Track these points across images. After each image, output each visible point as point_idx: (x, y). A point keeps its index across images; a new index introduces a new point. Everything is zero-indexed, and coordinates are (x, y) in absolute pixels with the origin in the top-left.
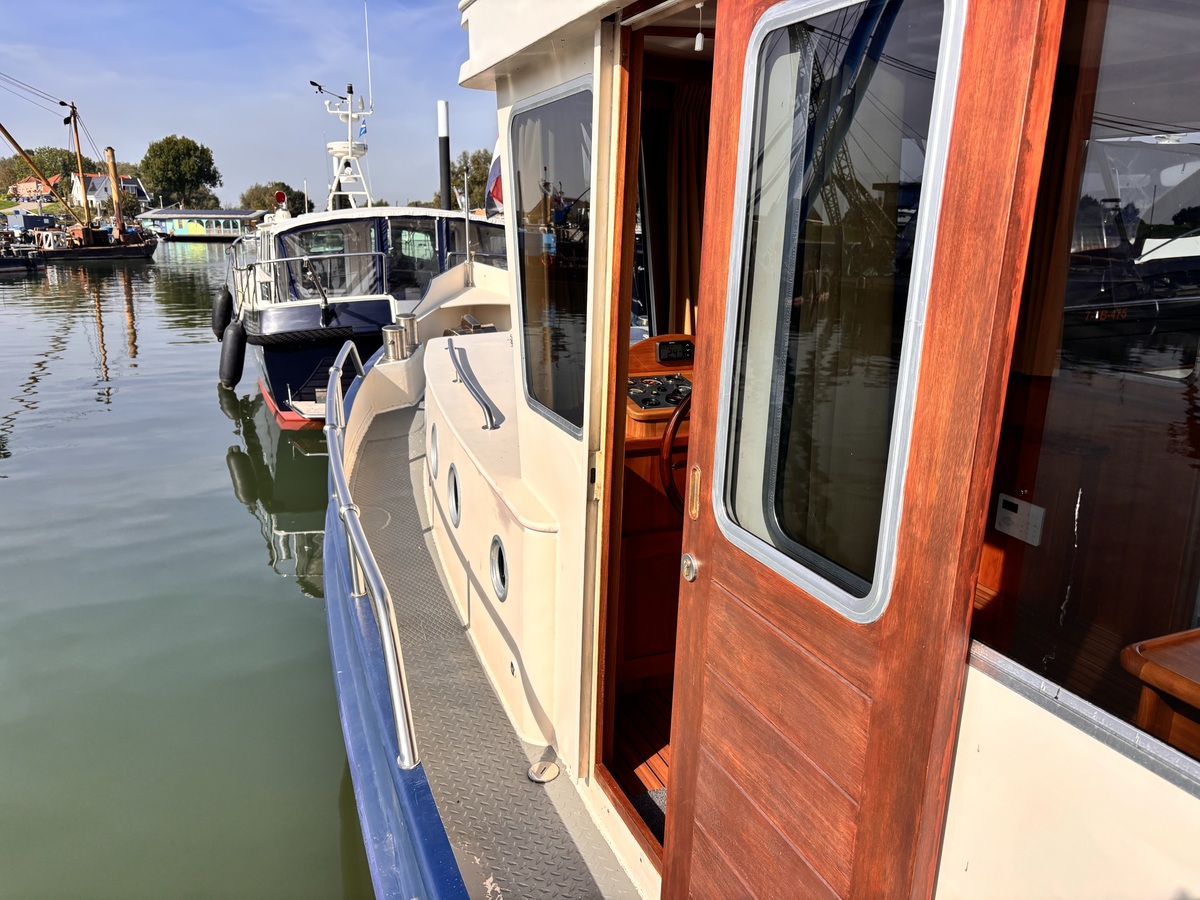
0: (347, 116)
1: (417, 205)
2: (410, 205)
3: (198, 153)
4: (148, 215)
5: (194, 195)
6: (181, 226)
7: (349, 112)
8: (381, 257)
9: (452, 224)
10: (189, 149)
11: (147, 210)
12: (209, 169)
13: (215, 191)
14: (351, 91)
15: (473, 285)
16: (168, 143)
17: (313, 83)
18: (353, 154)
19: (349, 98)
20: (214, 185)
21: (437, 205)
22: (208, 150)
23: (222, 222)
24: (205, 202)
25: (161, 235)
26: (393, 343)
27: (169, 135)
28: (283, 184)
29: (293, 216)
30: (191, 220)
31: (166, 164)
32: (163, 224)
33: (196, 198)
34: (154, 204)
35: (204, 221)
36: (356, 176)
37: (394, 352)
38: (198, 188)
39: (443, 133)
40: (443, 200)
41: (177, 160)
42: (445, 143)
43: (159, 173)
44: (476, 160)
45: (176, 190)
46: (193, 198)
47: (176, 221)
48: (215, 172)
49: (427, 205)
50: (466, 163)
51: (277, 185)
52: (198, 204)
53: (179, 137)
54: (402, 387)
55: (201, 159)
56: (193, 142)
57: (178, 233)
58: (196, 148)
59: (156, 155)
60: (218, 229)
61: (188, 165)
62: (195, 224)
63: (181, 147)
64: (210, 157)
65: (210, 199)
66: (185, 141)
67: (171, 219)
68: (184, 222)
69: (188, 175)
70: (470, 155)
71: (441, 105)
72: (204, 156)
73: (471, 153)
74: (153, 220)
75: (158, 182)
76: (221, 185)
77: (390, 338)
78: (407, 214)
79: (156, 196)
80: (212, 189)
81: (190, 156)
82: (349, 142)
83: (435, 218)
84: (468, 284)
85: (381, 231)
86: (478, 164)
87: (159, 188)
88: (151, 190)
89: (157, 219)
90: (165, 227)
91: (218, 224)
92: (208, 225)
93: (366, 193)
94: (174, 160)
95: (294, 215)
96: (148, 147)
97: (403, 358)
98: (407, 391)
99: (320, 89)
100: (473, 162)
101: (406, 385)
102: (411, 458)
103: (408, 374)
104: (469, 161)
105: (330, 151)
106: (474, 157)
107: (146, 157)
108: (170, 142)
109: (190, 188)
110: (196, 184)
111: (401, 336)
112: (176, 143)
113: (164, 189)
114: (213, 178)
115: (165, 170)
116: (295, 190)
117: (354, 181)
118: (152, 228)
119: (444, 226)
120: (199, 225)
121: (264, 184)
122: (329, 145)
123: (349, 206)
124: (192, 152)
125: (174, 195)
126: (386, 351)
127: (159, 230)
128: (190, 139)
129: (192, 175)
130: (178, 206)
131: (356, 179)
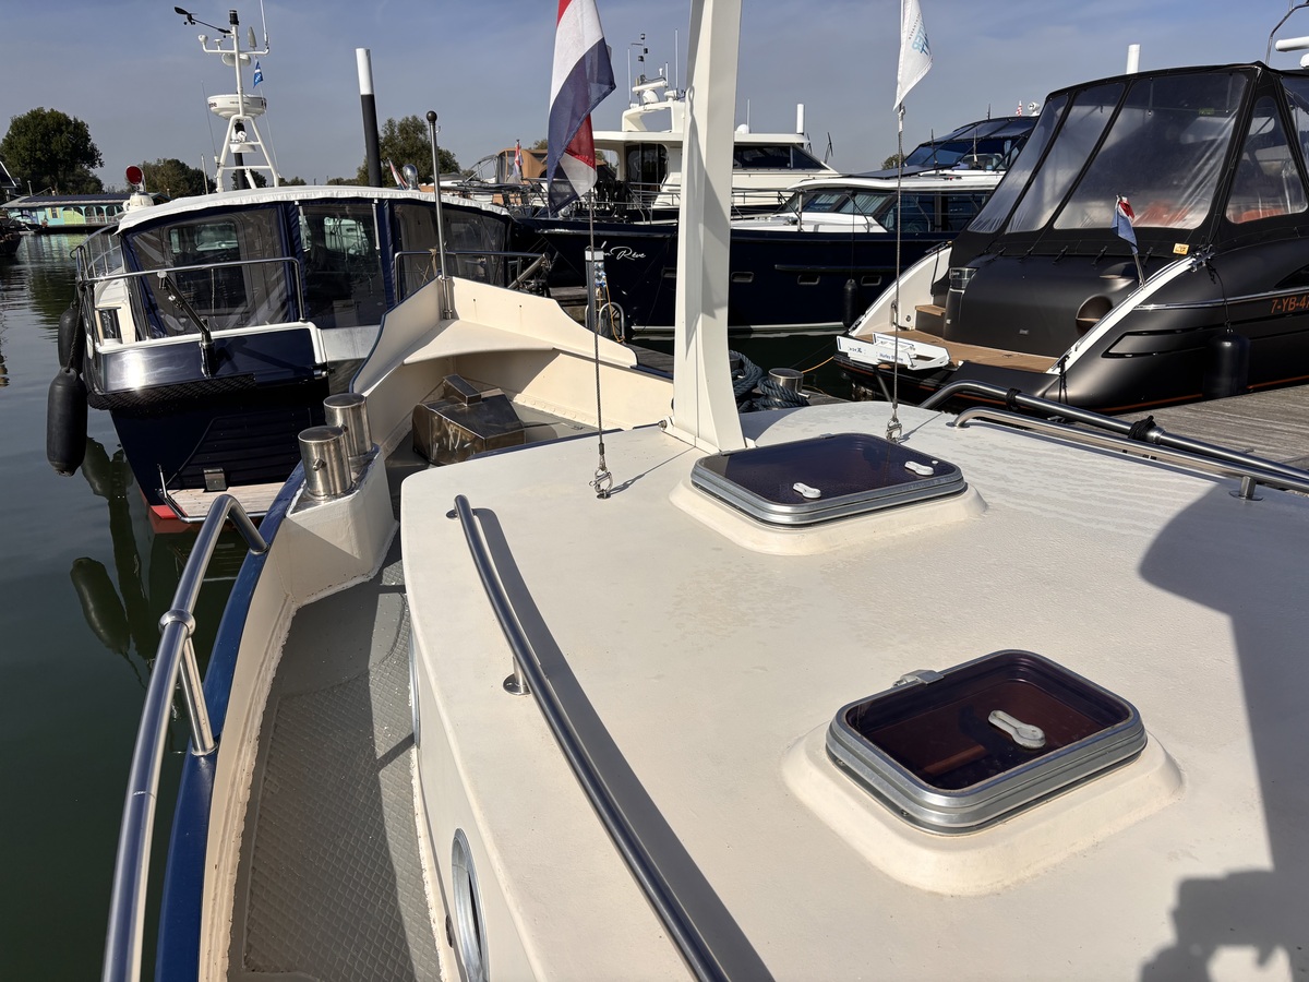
0: (233, 56)
1: (338, 182)
2: (330, 183)
3: (71, 128)
4: (15, 203)
5: (71, 178)
6: (55, 216)
7: (235, 51)
8: (291, 265)
9: (398, 208)
10: (60, 124)
11: (13, 198)
12: (85, 146)
13: (95, 172)
14: (235, 20)
15: (455, 317)
16: (33, 118)
17: (179, 11)
18: (246, 112)
19: (233, 32)
20: (93, 165)
21: (364, 181)
22: (83, 124)
23: (104, 208)
24: (84, 186)
25: (32, 227)
26: (323, 465)
27: (35, 108)
28: (178, 161)
29: (156, 204)
30: (66, 208)
31: (34, 142)
32: (34, 214)
33: (73, 182)
34: (21, 191)
35: (83, 208)
36: (253, 143)
37: (326, 482)
38: (74, 170)
39: (365, 90)
40: (372, 174)
41: (46, 136)
42: (369, 102)
43: (25, 154)
44: (404, 128)
45: (47, 174)
46: (70, 181)
47: (48, 210)
48: (93, 149)
49: (350, 183)
50: (392, 132)
51: (169, 162)
52: (77, 188)
53: (47, 110)
54: (346, 548)
55: (76, 135)
56: (64, 115)
57: (52, 223)
58: (68, 122)
59: (21, 132)
60: (100, 217)
61: (59, 143)
62: (71, 212)
63: (50, 121)
64: (86, 132)
65: (90, 182)
66: (54, 115)
67: (42, 208)
68: (59, 210)
69: (61, 155)
70: (397, 123)
71: (360, 53)
72: (79, 130)
73: (398, 120)
74: (21, 209)
75: (25, 165)
76: (101, 165)
77: (316, 457)
78: (328, 196)
79: (24, 181)
80: (91, 169)
81: (62, 132)
82: (239, 95)
83: (373, 199)
84: (447, 314)
85: (289, 224)
86: (407, 133)
87: (28, 171)
88: (18, 174)
89: (26, 208)
90: (37, 217)
91: (100, 211)
92: (88, 213)
93: (270, 167)
94: (43, 137)
95: (157, 201)
96: (10, 123)
97: (347, 492)
98: (356, 554)
99: (190, 18)
100: (401, 131)
101: (354, 542)
102: (380, 753)
103: (357, 523)
104: (396, 130)
105: (213, 108)
106: (401, 125)
107: (8, 135)
108: (36, 116)
109: (65, 170)
110: (71, 168)
111: (338, 450)
112: (44, 117)
113: (34, 173)
114: (91, 157)
115: (32, 150)
116: (192, 167)
117: (251, 151)
118: (20, 219)
119: (387, 212)
120: (76, 213)
121: (153, 162)
122: (211, 100)
123: (246, 186)
124: (64, 128)
125: (47, 179)
126: (311, 483)
127: (28, 221)
128: (61, 111)
129: (65, 153)
130: (50, 192)
131: (253, 147)
